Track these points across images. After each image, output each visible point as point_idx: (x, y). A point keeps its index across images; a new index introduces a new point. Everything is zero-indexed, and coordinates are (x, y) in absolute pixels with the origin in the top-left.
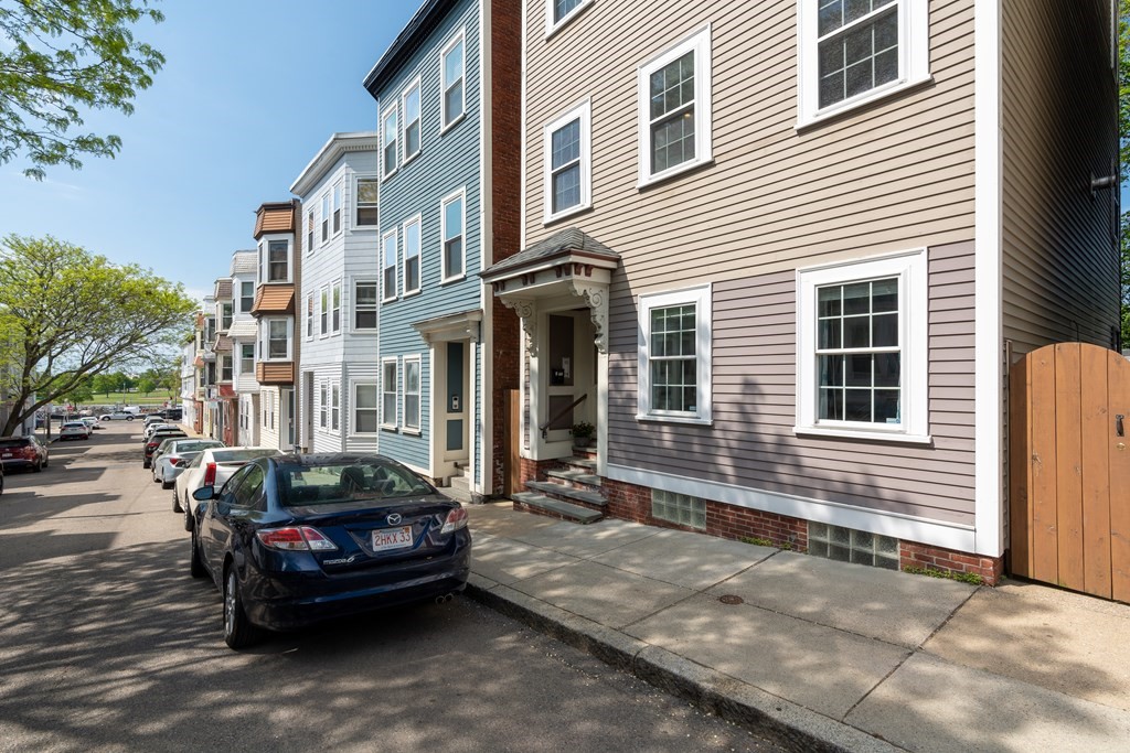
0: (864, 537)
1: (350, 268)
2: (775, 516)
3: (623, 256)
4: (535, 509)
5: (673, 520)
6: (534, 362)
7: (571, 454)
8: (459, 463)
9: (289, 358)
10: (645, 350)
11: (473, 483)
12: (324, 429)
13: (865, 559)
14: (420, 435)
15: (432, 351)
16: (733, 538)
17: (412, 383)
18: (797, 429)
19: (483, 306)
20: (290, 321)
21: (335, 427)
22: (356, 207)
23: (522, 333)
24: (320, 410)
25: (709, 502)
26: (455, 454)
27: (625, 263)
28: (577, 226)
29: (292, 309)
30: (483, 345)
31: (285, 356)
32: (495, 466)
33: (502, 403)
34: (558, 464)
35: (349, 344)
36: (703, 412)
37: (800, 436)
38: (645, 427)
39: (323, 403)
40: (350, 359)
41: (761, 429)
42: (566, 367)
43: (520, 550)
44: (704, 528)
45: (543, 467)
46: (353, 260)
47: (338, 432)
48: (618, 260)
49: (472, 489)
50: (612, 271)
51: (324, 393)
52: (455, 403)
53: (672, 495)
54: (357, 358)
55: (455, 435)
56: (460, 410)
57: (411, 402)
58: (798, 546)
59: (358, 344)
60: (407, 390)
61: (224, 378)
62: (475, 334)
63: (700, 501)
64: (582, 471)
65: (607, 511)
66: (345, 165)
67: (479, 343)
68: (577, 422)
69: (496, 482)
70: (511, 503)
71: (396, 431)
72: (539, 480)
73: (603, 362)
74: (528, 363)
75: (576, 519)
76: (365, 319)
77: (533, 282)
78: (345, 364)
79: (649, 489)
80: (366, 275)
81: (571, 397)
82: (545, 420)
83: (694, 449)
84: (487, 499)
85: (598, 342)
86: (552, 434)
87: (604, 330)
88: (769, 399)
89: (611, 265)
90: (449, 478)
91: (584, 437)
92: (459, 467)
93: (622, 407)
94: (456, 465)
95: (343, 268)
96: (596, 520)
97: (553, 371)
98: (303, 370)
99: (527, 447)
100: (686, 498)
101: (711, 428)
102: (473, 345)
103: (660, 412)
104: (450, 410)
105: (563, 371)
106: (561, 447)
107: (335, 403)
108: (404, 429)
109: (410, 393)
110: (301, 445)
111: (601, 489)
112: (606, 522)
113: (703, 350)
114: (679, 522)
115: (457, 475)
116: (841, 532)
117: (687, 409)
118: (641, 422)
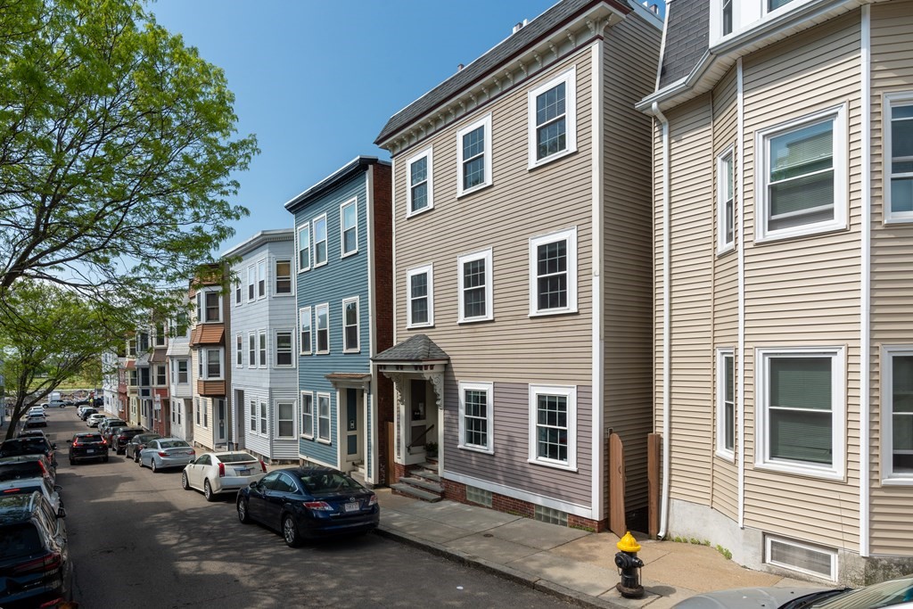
0: (556, 512)
1: (273, 322)
2: (522, 501)
3: (451, 357)
4: (404, 493)
5: (477, 502)
6: (402, 408)
7: (424, 460)
8: (355, 462)
9: (222, 377)
10: (462, 412)
11: (367, 475)
12: (253, 432)
13: (555, 522)
14: (331, 444)
15: (338, 393)
16: (504, 511)
17: (324, 410)
18: (529, 461)
19: (371, 372)
20: (222, 351)
21: (264, 431)
22: (276, 280)
23: (395, 391)
24: (250, 419)
25: (493, 493)
26: (352, 456)
27: (452, 361)
28: (426, 334)
29: (224, 342)
30: (372, 396)
31: (219, 376)
32: (380, 467)
33: (383, 429)
34: (417, 467)
35: (273, 376)
36: (489, 448)
37: (531, 464)
38: (462, 452)
39: (253, 413)
40: (274, 386)
41: (515, 459)
42: (421, 409)
43: (396, 515)
44: (491, 506)
45: (409, 469)
46: (275, 317)
47: (267, 436)
48: (449, 359)
49: (366, 480)
50: (446, 365)
51: (253, 408)
52: (352, 424)
53: (477, 489)
54: (279, 385)
55: (352, 445)
56: (355, 429)
57: (324, 423)
58: (530, 516)
59: (279, 376)
60: (320, 415)
61: (159, 383)
62: (367, 388)
63: (489, 493)
64: (431, 472)
65: (444, 496)
66: (267, 251)
67: (369, 394)
68: (428, 442)
69: (380, 477)
70: (390, 490)
71: (313, 440)
72: (406, 476)
73: (441, 413)
74: (398, 408)
75: (427, 500)
76: (284, 358)
77: (402, 369)
78: (271, 389)
79: (465, 485)
80: (284, 328)
81: (425, 426)
82: (409, 442)
83: (486, 466)
84: (376, 487)
85: (438, 403)
86: (413, 449)
87: (441, 397)
88: (519, 445)
89: (445, 362)
90: (349, 472)
91: (432, 450)
92: (357, 464)
93: (451, 440)
94: (354, 464)
95: (268, 323)
96: (438, 500)
97: (413, 412)
98: (233, 388)
99: (399, 458)
100: (483, 491)
101: (493, 456)
102: (365, 395)
103: (470, 445)
104: (349, 429)
105: (419, 411)
106: (419, 457)
107: (263, 415)
108: (318, 439)
109: (322, 417)
110: (234, 441)
111: (441, 483)
112: (442, 502)
113: (490, 418)
114: (479, 503)
115: (354, 470)
116: (548, 509)
117: (483, 445)
118: (461, 449)
